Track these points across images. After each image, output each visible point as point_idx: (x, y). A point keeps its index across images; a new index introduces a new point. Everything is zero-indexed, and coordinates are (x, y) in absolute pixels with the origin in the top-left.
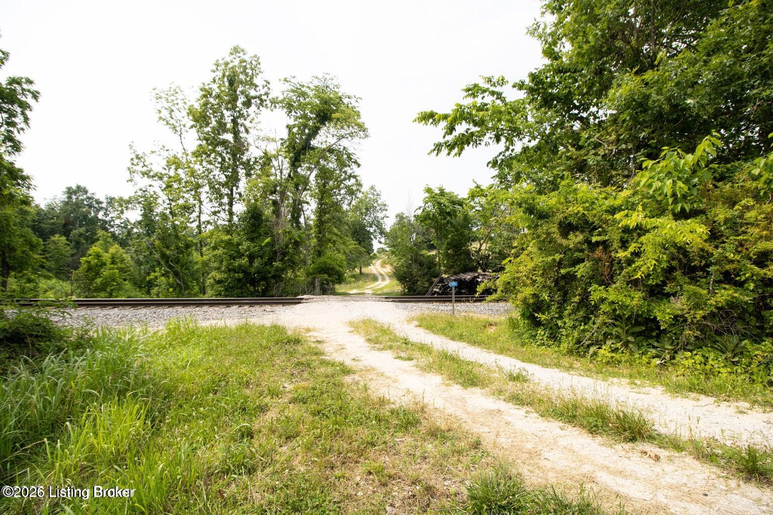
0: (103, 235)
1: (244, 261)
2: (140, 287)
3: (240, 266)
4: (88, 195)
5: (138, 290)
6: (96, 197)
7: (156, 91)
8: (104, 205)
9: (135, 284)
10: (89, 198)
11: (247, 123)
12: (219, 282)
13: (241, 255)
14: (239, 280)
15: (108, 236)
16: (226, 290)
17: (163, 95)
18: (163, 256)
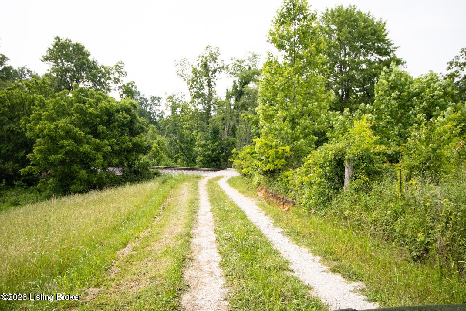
0: (152, 127)
1: (210, 152)
2: (171, 158)
3: (208, 154)
4: (141, 96)
5: (170, 160)
6: (145, 97)
7: (176, 62)
8: (149, 102)
9: (169, 156)
10: (141, 98)
11: (215, 80)
12: (201, 161)
13: (209, 149)
14: (208, 160)
15: (154, 128)
16: (203, 164)
17: (179, 63)
18: (181, 147)
